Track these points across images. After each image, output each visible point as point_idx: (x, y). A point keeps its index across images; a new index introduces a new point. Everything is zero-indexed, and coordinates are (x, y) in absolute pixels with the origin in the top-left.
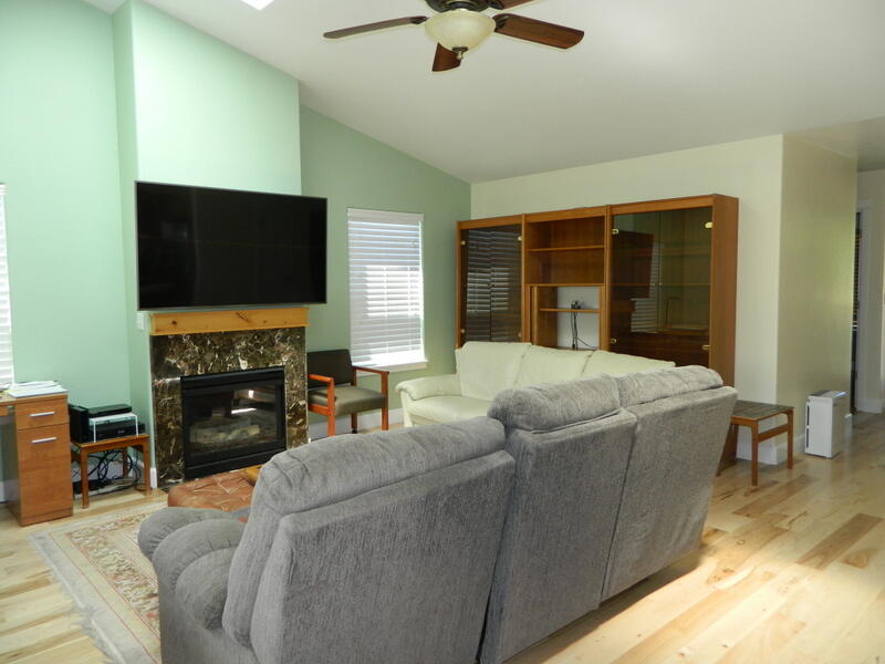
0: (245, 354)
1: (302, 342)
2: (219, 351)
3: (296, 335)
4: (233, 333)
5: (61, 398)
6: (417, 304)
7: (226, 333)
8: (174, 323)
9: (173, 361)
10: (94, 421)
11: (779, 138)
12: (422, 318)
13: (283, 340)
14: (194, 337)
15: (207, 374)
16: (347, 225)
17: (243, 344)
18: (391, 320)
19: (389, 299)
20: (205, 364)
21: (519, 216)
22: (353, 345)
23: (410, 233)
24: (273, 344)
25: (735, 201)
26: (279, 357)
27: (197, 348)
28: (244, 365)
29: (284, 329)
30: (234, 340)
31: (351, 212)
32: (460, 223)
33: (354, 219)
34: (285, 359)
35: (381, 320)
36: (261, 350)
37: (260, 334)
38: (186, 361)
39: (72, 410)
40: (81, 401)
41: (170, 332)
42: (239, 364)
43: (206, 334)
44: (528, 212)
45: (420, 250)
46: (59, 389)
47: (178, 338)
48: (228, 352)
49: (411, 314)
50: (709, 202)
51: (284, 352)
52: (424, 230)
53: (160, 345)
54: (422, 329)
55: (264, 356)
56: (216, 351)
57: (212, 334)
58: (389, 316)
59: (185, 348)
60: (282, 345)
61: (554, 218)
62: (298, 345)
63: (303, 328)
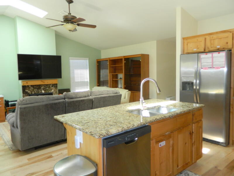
0: (43, 89)
1: (57, 87)
2: (37, 89)
3: (55, 85)
4: (40, 85)
5: (2, 98)
6: (87, 78)
7: (39, 85)
8: (27, 83)
9: (27, 91)
10: (10, 103)
11: (155, 42)
12: (89, 81)
13: (52, 86)
14: (32, 86)
15: (35, 93)
16: (69, 61)
17: (43, 87)
18: (81, 82)
19: (80, 77)
20: (34, 92)
21: (107, 58)
22: (71, 88)
23: (86, 62)
24: (50, 87)
25: (148, 55)
26: (51, 90)
27: (32, 88)
28: (43, 92)
29: (52, 84)
30: (41, 86)
31: (70, 58)
32: (97, 60)
33: (71, 59)
34: (53, 91)
35: (78, 82)
36: (47, 89)
37: (47, 85)
38: (30, 91)
39: (5, 101)
40: (7, 99)
41: (26, 85)
42: (42, 91)
43: (34, 85)
44: (109, 57)
45: (88, 66)
46: (3, 96)
47: (28, 86)
48: (39, 89)
49: (86, 80)
50: (140, 56)
51: (53, 89)
52: (89, 61)
53: (24, 88)
54: (89, 84)
55: (48, 90)
56: (36, 89)
57: (36, 85)
58: (80, 81)
59: (30, 88)
60: (52, 88)
61: (115, 59)
62: (56, 87)
63: (57, 84)
